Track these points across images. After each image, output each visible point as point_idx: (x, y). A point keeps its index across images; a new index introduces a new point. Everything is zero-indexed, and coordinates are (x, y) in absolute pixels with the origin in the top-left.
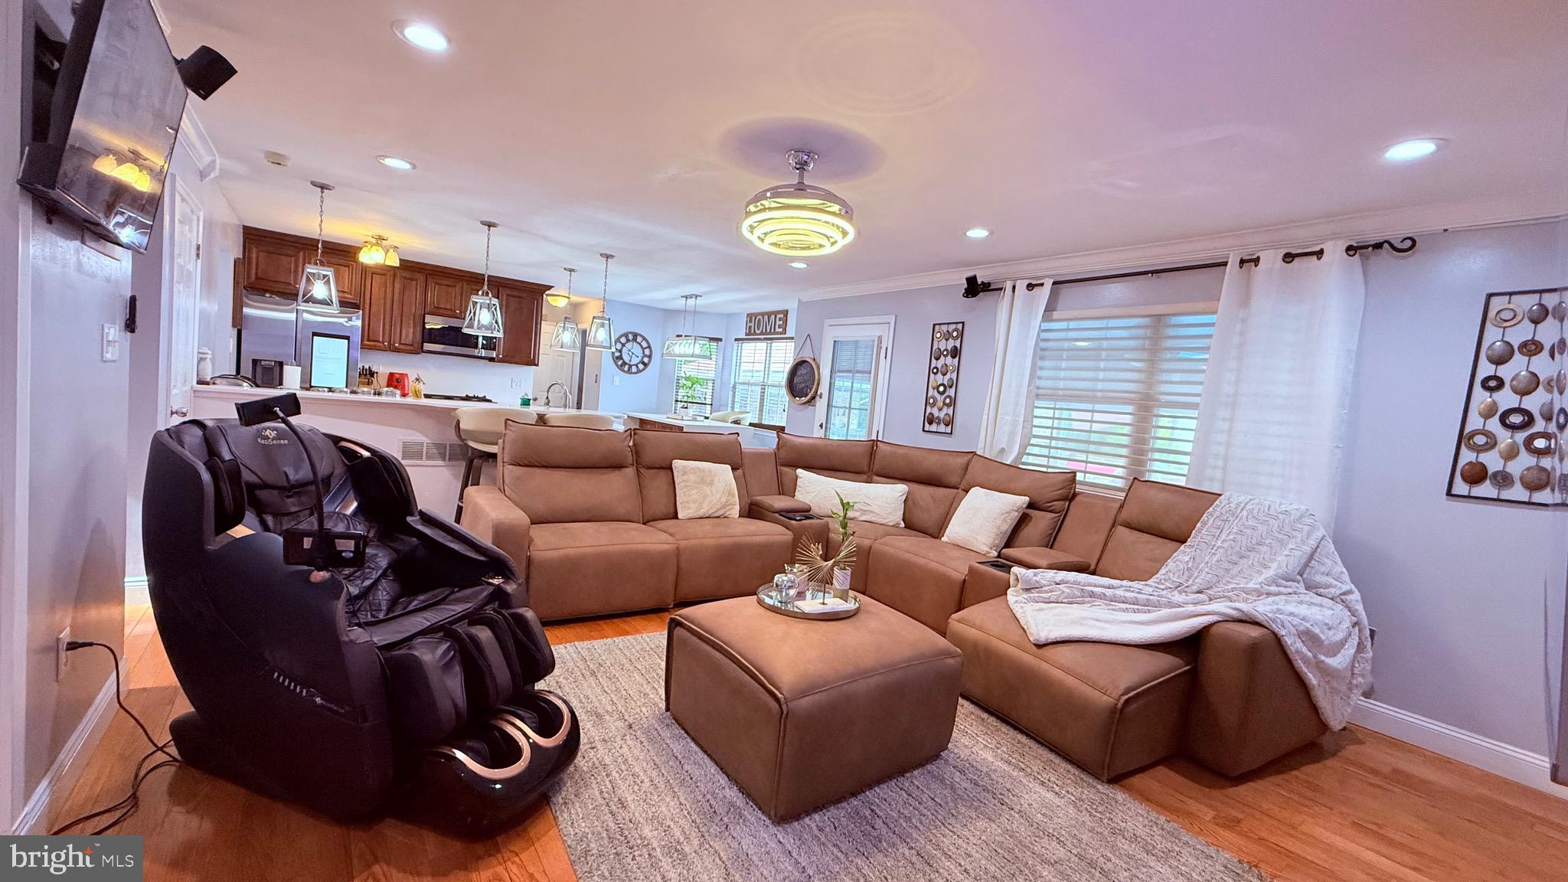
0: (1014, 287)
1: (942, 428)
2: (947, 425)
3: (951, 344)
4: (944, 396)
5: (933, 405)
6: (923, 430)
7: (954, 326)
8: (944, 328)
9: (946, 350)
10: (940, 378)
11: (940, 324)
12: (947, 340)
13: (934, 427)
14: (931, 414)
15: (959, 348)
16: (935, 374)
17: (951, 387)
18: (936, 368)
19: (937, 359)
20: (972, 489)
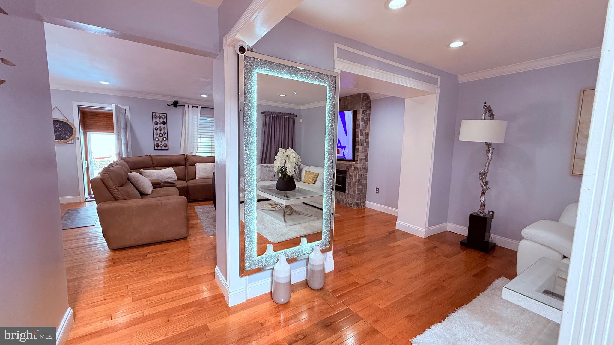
0: (188, 106)
1: (163, 148)
2: (165, 147)
3: (162, 120)
4: (162, 138)
5: (157, 141)
6: (155, 150)
7: (162, 114)
8: (158, 115)
9: (160, 122)
10: (159, 132)
11: (155, 113)
12: (160, 118)
13: (159, 148)
14: (158, 143)
15: (166, 122)
16: (156, 130)
17: (165, 134)
18: (156, 128)
19: (156, 124)
20: (196, 164)
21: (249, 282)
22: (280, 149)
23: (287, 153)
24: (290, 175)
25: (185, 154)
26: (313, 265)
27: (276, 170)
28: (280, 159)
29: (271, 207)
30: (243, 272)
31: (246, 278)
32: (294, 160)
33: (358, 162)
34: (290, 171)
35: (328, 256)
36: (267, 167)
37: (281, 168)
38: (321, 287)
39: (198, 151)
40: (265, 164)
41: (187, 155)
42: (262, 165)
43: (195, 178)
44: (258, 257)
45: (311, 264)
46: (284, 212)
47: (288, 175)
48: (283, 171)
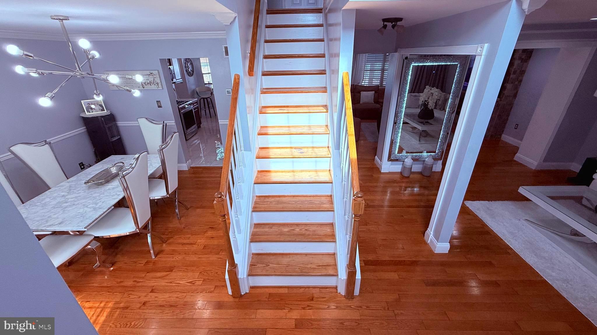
20: (362, 92)
21: (391, 165)
22: (427, 87)
23: (432, 91)
24: (430, 108)
25: (354, 85)
26: (426, 164)
27: (420, 103)
28: (424, 96)
29: (411, 129)
30: (389, 159)
31: (390, 162)
32: (436, 97)
33: (502, 99)
34: (431, 105)
35: (438, 163)
36: (415, 96)
37: (425, 102)
38: (428, 175)
39: (363, 82)
40: (414, 93)
41: (356, 85)
42: (411, 95)
43: (360, 103)
44: (398, 154)
45: (425, 164)
46: (421, 135)
47: (429, 108)
48: (425, 105)
